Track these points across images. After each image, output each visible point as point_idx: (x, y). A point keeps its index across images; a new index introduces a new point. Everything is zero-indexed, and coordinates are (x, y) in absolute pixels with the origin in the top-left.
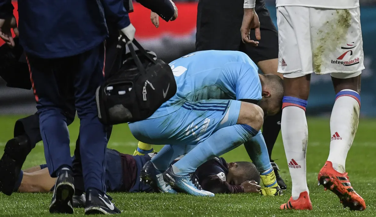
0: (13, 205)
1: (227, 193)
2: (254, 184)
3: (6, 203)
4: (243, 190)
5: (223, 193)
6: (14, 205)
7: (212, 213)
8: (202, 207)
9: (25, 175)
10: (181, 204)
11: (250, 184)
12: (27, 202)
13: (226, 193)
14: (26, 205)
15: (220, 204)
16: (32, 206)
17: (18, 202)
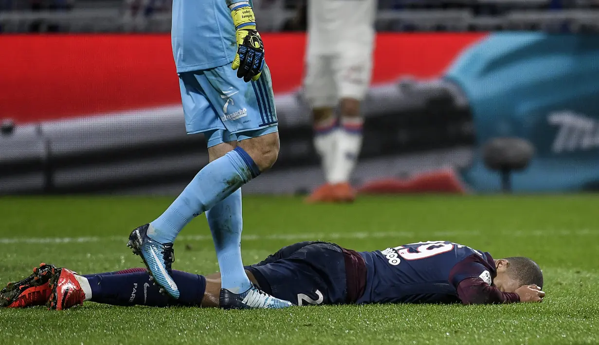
0: (190, 326)
1: (496, 303)
2: (535, 290)
3: (181, 323)
4: (518, 297)
5: (491, 303)
6: (192, 325)
7: (475, 332)
8: (461, 324)
9: (208, 282)
10: (430, 320)
11: (530, 290)
12: (210, 321)
13: (494, 304)
14: (209, 325)
15: (487, 320)
16: (217, 326)
17: (197, 320)
